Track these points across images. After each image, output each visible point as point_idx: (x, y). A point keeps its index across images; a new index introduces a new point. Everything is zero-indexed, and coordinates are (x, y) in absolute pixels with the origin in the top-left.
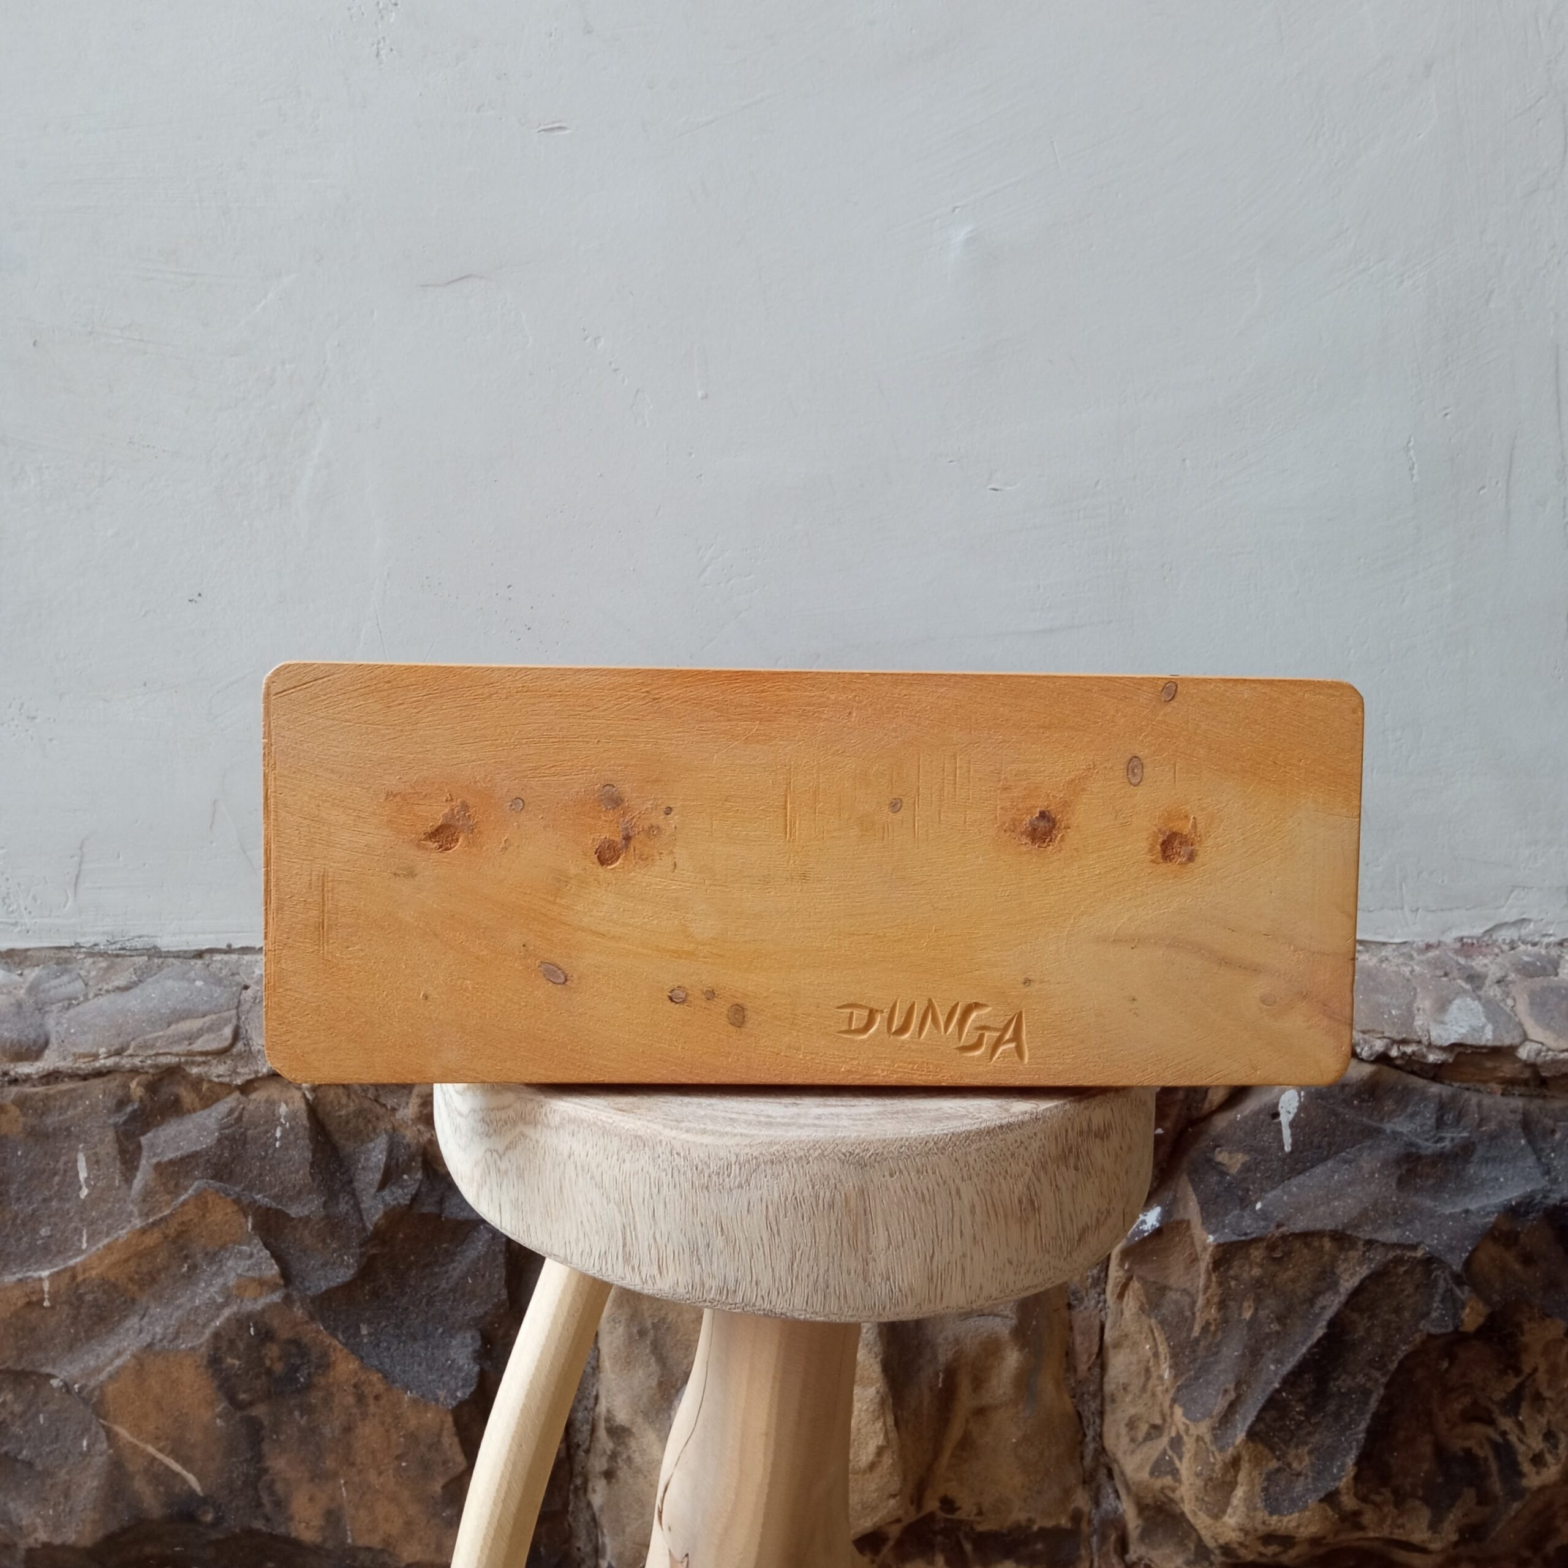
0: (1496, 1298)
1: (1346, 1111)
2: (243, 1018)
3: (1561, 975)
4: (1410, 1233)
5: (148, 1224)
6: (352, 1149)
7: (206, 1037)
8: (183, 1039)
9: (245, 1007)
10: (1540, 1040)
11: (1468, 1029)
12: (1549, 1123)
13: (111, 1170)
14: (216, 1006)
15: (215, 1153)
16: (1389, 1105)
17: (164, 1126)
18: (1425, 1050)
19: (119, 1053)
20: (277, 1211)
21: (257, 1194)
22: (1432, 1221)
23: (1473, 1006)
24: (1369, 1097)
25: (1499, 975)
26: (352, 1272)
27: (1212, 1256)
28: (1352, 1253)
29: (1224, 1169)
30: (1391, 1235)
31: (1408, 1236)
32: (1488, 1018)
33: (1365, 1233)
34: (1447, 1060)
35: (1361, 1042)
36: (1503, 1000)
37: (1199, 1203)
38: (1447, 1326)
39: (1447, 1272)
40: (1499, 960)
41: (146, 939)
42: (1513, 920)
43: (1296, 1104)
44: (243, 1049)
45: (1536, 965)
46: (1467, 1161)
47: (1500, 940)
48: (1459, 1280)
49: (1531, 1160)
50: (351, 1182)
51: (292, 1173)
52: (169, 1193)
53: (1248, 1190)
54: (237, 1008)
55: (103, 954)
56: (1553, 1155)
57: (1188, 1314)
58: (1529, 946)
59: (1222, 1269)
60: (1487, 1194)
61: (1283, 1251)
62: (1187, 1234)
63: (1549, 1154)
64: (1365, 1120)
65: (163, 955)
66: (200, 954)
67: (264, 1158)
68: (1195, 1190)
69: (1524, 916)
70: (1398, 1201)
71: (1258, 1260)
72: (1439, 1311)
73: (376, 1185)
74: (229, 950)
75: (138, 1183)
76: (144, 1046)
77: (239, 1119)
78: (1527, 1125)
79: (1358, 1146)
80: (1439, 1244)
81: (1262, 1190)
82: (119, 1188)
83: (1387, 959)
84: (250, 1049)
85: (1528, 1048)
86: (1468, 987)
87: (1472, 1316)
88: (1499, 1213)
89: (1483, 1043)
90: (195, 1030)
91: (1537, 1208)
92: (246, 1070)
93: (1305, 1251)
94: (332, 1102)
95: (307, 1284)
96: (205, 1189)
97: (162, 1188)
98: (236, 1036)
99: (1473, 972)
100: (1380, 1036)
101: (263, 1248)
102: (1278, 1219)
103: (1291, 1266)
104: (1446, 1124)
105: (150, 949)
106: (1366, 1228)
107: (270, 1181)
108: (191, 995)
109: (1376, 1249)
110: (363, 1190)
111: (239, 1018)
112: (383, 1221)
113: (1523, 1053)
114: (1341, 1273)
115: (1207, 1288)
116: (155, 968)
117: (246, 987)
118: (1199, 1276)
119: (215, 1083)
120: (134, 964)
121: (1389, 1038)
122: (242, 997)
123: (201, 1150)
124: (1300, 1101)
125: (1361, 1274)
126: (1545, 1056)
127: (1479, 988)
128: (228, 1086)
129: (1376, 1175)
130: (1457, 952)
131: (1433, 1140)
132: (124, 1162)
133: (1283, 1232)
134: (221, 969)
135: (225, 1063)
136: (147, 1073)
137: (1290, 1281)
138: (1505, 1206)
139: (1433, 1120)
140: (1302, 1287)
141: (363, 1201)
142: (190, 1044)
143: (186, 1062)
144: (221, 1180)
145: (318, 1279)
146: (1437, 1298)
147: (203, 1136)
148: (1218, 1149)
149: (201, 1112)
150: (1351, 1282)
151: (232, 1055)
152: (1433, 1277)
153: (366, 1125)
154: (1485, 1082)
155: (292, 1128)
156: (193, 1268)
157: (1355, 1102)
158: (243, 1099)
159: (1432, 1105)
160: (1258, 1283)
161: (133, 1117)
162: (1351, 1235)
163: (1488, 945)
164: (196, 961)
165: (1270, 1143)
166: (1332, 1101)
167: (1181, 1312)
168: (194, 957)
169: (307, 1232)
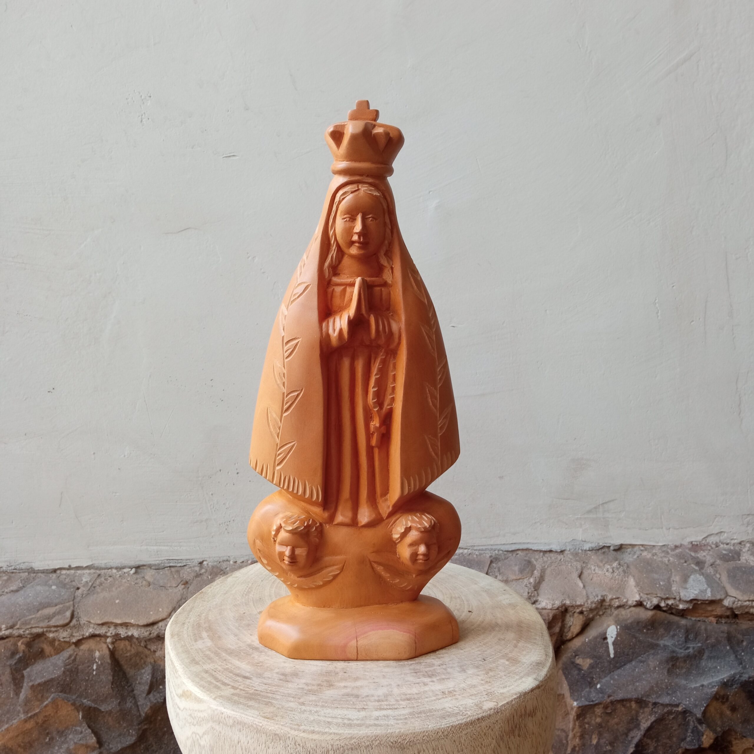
0: (719, 729)
1: (640, 635)
2: (76, 606)
3: (741, 560)
4: (675, 698)
5: (27, 717)
6: (133, 673)
7: (57, 617)
8: (45, 619)
9: (77, 600)
10: (734, 596)
11: (699, 591)
12: (740, 637)
13: (9, 689)
14: (62, 600)
15: (62, 679)
16: (661, 631)
17: (36, 665)
18: (678, 603)
19: (12, 627)
20: (95, 709)
21: (84, 700)
22: (685, 691)
23: (700, 579)
24: (652, 627)
25: (712, 561)
26: (134, 738)
27: (576, 712)
28: (646, 710)
29: (580, 667)
30: (666, 700)
31: (674, 700)
32: (707, 585)
33: (653, 699)
34: (689, 607)
35: (646, 599)
36: (715, 575)
37: (569, 685)
38: (695, 745)
39: (694, 718)
40: (711, 553)
41: (27, 564)
42: (716, 532)
43: (615, 633)
44: (76, 623)
45: (729, 556)
46: (701, 659)
47: (711, 542)
48: (700, 722)
49: (732, 657)
50: (133, 691)
51: (102, 687)
52: (39, 701)
53: (593, 678)
54: (73, 600)
55: (5, 572)
56: (743, 654)
57: (565, 742)
58: (725, 545)
59: (581, 719)
60: (712, 675)
61: (611, 709)
62: (563, 701)
63: (741, 653)
64: (650, 640)
65: (36, 572)
66: (55, 571)
67: (87, 681)
68: (566, 678)
69: (722, 530)
70: (668, 682)
71: (599, 714)
72: (691, 737)
73: (146, 692)
74: (70, 568)
75: (22, 696)
76: (25, 623)
77: (75, 660)
78: (730, 638)
79: (647, 654)
80: (690, 703)
81: (600, 678)
82: (13, 698)
83: (656, 554)
84: (80, 623)
85: (729, 600)
86: (697, 568)
87: (707, 740)
88: (718, 686)
89: (706, 598)
90: (51, 614)
91: (737, 682)
92: (77, 634)
93: (623, 709)
94: (122, 649)
95: (111, 746)
96: (57, 698)
97: (35, 698)
98: (72, 616)
99: (699, 560)
100: (655, 596)
101: (88, 728)
102: (608, 693)
103: (616, 716)
104: (690, 640)
105: (29, 569)
106: (653, 696)
107: (91, 692)
108: (49, 594)
109: (658, 707)
110: (139, 695)
111: (74, 606)
112: (150, 711)
113: (726, 603)
114: (641, 719)
115: (573, 729)
116: (31, 579)
117: (78, 589)
118: (569, 722)
119: (62, 642)
120: (21, 577)
121: (660, 597)
122: (76, 594)
123: (55, 677)
124: (617, 631)
125: (651, 720)
126: (737, 604)
127: (701, 568)
128: (68, 642)
129: (657, 669)
130: (690, 549)
131: (684, 649)
132: (15, 684)
133: (611, 700)
134: (65, 578)
135: (67, 631)
136: (26, 637)
137: (616, 724)
138: (721, 682)
139: (683, 638)
140: (622, 727)
141: (139, 700)
142: (49, 622)
143: (47, 631)
144: (65, 693)
145: (117, 743)
146: (690, 731)
147: (56, 670)
148: (577, 657)
149: (55, 657)
150: (646, 724)
151: (70, 627)
152: (687, 720)
153: (140, 661)
154: (707, 617)
155: (102, 664)
156: (52, 739)
157: (645, 631)
158: (77, 649)
159: (683, 631)
160: (600, 725)
161: (20, 660)
162: (645, 701)
163: (705, 545)
164: (52, 574)
165: (603, 653)
166: (633, 631)
167: (561, 741)
168: (52, 572)
169: (110, 718)
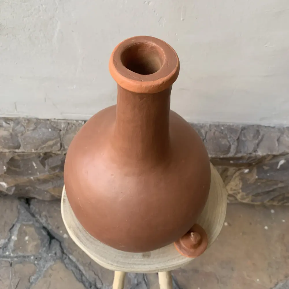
5: (50, 174)
9: (62, 137)
14: (55, 137)
17: (49, 159)
27: (256, 178)
29: (264, 168)
43: (283, 163)
53: (267, 172)
65: (40, 120)
66: (48, 120)
74: (55, 119)
75: (46, 168)
81: (270, 172)
82: (43, 168)
90: (52, 145)
97: (51, 170)
98: (61, 146)
105: (36, 118)
106: (287, 181)
108: (49, 134)
111: (61, 140)
116: (39, 123)
117: (61, 130)
122: (60, 134)
123: (58, 165)
132: (43, 165)
143: (52, 151)
147: (58, 162)
150: (281, 186)
160: (263, 182)
161: (43, 158)
162: (284, 181)
